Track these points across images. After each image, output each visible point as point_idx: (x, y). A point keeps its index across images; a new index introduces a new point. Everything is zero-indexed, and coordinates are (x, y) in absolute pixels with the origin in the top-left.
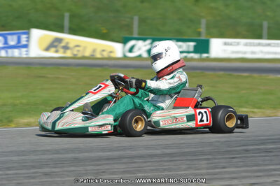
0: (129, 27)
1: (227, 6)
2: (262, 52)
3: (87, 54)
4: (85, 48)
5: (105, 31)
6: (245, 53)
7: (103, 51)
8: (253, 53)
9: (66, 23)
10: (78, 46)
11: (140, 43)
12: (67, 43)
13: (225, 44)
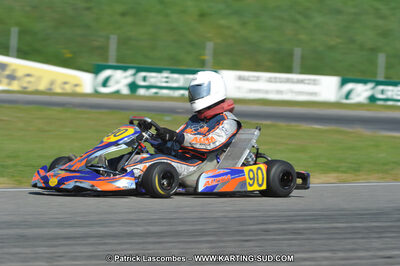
0: (103, 51)
1: (244, 24)
2: (292, 92)
3: (42, 87)
4: (39, 79)
5: (69, 55)
6: (267, 92)
7: (65, 83)
8: (279, 92)
9: (14, 42)
10: (28, 75)
11: (118, 74)
12: (14, 71)
13: (241, 78)
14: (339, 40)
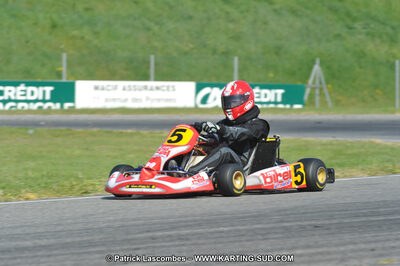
13: (96, 88)
14: (191, 46)
